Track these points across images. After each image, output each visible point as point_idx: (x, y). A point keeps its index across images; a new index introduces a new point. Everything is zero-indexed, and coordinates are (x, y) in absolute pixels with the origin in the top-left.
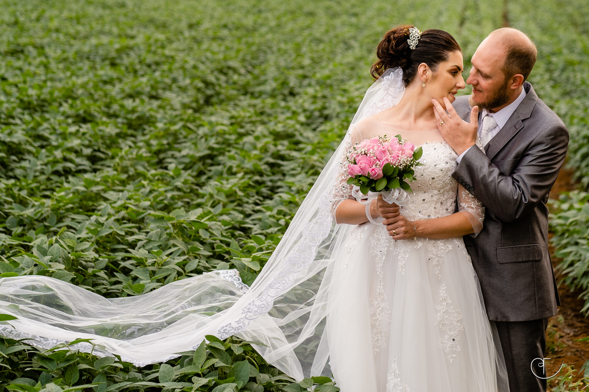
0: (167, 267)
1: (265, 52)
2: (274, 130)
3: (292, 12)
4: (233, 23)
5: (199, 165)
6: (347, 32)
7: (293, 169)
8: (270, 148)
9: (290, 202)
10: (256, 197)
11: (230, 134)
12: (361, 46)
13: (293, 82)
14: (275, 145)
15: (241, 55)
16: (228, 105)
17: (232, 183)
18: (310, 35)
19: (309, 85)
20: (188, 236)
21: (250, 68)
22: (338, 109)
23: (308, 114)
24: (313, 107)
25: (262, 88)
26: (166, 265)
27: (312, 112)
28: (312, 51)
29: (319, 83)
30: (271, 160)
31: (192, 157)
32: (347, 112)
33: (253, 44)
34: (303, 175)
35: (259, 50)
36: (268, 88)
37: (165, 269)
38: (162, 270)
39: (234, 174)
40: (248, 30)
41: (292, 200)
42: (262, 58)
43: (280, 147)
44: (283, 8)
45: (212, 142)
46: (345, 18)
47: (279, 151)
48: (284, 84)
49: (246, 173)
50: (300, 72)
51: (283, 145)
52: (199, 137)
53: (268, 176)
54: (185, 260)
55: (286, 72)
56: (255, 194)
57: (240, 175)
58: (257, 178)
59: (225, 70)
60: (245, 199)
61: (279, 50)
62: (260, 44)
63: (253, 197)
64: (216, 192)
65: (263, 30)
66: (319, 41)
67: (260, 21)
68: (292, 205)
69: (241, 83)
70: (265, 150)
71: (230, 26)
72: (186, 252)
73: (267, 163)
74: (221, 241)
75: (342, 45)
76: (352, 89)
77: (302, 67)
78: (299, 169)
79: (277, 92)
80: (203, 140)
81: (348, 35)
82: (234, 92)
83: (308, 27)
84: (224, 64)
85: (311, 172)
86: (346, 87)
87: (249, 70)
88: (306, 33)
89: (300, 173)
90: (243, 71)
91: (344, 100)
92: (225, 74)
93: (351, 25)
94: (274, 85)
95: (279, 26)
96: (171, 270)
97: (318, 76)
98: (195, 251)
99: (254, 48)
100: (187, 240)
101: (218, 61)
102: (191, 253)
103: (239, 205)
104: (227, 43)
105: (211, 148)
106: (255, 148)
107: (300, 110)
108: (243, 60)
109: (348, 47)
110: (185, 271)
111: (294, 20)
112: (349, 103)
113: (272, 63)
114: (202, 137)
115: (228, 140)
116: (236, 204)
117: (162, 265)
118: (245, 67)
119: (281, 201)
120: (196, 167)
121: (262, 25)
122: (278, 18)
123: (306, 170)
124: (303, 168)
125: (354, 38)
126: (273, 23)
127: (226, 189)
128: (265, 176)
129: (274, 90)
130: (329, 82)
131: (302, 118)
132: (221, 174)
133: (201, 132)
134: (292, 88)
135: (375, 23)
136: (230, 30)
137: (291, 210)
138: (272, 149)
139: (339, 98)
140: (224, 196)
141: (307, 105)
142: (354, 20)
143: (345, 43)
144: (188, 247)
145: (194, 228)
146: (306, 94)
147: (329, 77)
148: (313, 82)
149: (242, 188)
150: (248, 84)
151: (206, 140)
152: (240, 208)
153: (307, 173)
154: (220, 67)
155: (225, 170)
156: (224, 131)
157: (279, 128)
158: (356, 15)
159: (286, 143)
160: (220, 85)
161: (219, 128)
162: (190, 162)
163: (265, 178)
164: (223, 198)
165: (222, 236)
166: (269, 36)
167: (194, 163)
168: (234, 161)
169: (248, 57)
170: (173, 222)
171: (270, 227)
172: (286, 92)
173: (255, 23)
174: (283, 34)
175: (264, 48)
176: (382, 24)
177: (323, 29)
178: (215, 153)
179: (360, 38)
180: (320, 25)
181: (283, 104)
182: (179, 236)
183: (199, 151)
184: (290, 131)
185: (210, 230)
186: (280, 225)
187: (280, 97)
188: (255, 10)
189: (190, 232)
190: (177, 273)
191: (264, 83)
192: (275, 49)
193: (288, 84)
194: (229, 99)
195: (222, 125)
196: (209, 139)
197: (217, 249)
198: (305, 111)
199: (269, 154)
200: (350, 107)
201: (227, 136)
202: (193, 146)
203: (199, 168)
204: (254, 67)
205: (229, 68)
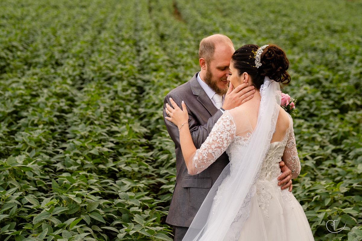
0: (10, 202)
1: (33, 35)
2: (55, 92)
3: (43, 6)
4: (8, 15)
5: (9, 119)
6: (83, 19)
7: (76, 121)
8: (55, 105)
9: (81, 147)
10: (53, 141)
11: (26, 96)
12: (93, 29)
13: (57, 56)
14: (59, 103)
15: (18, 38)
16: (16, 72)
17: (38, 133)
18: (59, 21)
19: (68, 57)
20: (19, 176)
21: (25, 45)
22: (92, 75)
23: (72, 78)
24: (75, 73)
25: (36, 60)
26: (9, 201)
27: (74, 77)
28: (65, 33)
29: (75, 56)
30: (58, 114)
31: (4, 112)
32: (99, 76)
33: (25, 29)
34: (83, 125)
35: (29, 33)
36: (41, 60)
37: (9, 203)
38: (7, 204)
39: (37, 125)
40: (18, 19)
41: (83, 145)
42: (31, 39)
43: (61, 104)
44: (37, 3)
45: (17, 102)
46: (78, 9)
47: (61, 107)
48: (52, 57)
49: (44, 125)
50: (60, 48)
51: (62, 102)
52: (6, 98)
53: (57, 125)
54: (20, 196)
55: (52, 49)
56: (52, 139)
57: (41, 126)
58: (52, 127)
59: (11, 48)
60: (47, 144)
61: (42, 33)
62: (29, 29)
63: (51, 141)
64: (29, 140)
65: (28, 18)
66: (66, 26)
67: (25, 13)
68: (82, 148)
69: (23, 57)
70: (53, 107)
71: (6, 16)
72: (19, 189)
73: (55, 116)
74: (41, 179)
75: (80, 28)
76: (98, 61)
77: (61, 45)
78: (80, 121)
79: (47, 63)
80: (9, 101)
81: (83, 21)
82: (19, 64)
83: (57, 16)
84: (9, 44)
85: (88, 122)
86: (93, 59)
87: (25, 47)
88: (56, 21)
89: (80, 124)
90: (21, 48)
91: (96, 68)
92: (11, 51)
93: (84, 14)
94: (45, 58)
95: (38, 15)
96: (13, 204)
97: (73, 51)
98: (26, 188)
99: (26, 32)
100: (18, 179)
101: (6, 42)
102: (23, 189)
103: (44, 149)
104: (7, 29)
105: (15, 106)
106: (47, 106)
107: (67, 76)
108: (21, 41)
109: (85, 30)
110: (22, 204)
111: (46, 11)
112: (98, 70)
113: (39, 42)
114: (8, 99)
115: (25, 100)
116: (42, 148)
117: (6, 201)
118: (22, 45)
119: (74, 145)
120: (7, 120)
121: (26, 15)
122: (36, 10)
123: (84, 121)
124: (81, 120)
125: (87, 23)
126: (34, 14)
127: (35, 138)
128: (55, 125)
129: (45, 61)
130: (80, 55)
131: (69, 81)
132: (27, 125)
133: (7, 94)
134: (57, 60)
135: (98, 12)
136: (7, 19)
137: (82, 152)
138: (57, 106)
139: (92, 67)
140: (34, 143)
141: (71, 72)
142: (84, 11)
143: (82, 26)
144: (21, 185)
145: (22, 171)
146: (68, 64)
147: (80, 52)
148: (71, 56)
149: (44, 136)
150: (27, 57)
151: (11, 101)
152: (45, 151)
153: (85, 123)
154: (7, 46)
155: (30, 123)
156: (22, 93)
157: (58, 90)
158: (84, 7)
159: (63, 100)
160: (8, 59)
161: (19, 92)
162: (3, 117)
163: (56, 127)
164: (33, 145)
165: (41, 175)
166: (34, 23)
167: (6, 117)
168: (35, 117)
169: (23, 38)
170: (9, 168)
171: (71, 165)
172: (53, 62)
173: (22, 14)
174: (42, 22)
175: (32, 31)
176: (103, 13)
177: (66, 17)
178: (19, 109)
179: (91, 22)
180: (64, 15)
181: (53, 71)
182: (13, 177)
183: (7, 109)
184: (65, 91)
185: (32, 171)
186: (78, 164)
187: (50, 66)
188: (19, 5)
189: (19, 173)
190: (17, 206)
191: (38, 56)
192: (39, 32)
193: (54, 57)
194: (17, 68)
195: (20, 89)
196: (14, 100)
197: (39, 185)
198: (70, 76)
199: (56, 109)
200: (100, 73)
201: (25, 97)
202: (3, 105)
203: (9, 120)
204: (28, 44)
205: (13, 46)
